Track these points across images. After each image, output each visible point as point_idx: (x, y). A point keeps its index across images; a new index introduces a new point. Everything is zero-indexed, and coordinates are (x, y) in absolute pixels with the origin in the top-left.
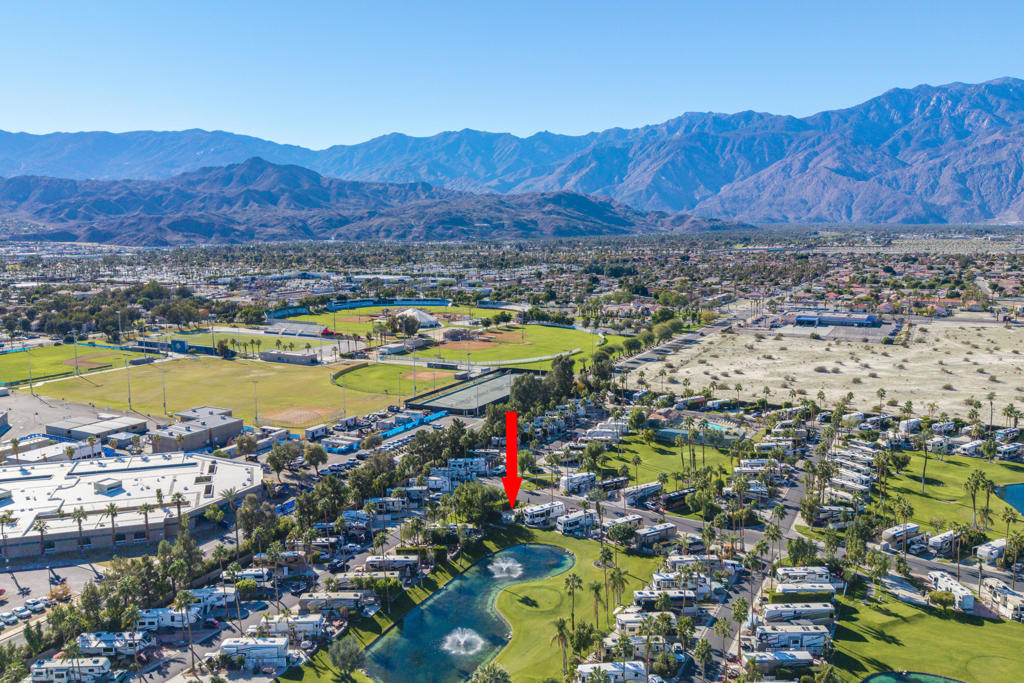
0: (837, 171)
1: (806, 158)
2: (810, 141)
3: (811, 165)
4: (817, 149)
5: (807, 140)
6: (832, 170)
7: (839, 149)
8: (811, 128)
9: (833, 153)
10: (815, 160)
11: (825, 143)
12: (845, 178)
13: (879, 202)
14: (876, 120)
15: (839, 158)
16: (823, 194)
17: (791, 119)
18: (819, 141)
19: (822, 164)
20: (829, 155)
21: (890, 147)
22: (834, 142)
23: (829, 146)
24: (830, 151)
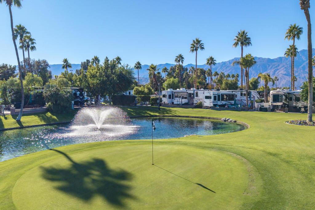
0: (285, 75)
1: (274, 71)
2: (276, 66)
3: (276, 73)
4: (278, 68)
5: (275, 65)
6: (284, 74)
7: (285, 68)
8: (275, 62)
9: (284, 69)
10: (277, 71)
11: (281, 66)
12: (288, 77)
13: (300, 84)
14: (297, 59)
15: (285, 71)
16: (281, 82)
17: (269, 59)
18: (279, 65)
19: (280, 72)
20: (282, 70)
21: (302, 67)
22: (284, 66)
23: (282, 67)
24: (282, 68)
